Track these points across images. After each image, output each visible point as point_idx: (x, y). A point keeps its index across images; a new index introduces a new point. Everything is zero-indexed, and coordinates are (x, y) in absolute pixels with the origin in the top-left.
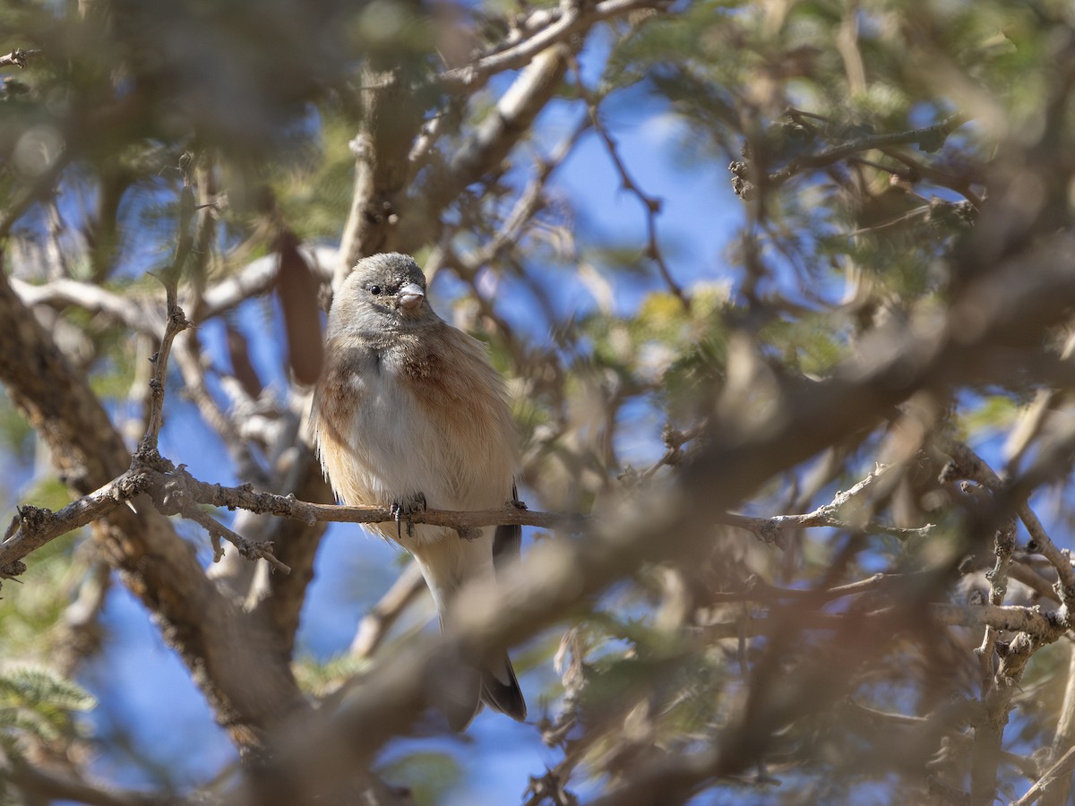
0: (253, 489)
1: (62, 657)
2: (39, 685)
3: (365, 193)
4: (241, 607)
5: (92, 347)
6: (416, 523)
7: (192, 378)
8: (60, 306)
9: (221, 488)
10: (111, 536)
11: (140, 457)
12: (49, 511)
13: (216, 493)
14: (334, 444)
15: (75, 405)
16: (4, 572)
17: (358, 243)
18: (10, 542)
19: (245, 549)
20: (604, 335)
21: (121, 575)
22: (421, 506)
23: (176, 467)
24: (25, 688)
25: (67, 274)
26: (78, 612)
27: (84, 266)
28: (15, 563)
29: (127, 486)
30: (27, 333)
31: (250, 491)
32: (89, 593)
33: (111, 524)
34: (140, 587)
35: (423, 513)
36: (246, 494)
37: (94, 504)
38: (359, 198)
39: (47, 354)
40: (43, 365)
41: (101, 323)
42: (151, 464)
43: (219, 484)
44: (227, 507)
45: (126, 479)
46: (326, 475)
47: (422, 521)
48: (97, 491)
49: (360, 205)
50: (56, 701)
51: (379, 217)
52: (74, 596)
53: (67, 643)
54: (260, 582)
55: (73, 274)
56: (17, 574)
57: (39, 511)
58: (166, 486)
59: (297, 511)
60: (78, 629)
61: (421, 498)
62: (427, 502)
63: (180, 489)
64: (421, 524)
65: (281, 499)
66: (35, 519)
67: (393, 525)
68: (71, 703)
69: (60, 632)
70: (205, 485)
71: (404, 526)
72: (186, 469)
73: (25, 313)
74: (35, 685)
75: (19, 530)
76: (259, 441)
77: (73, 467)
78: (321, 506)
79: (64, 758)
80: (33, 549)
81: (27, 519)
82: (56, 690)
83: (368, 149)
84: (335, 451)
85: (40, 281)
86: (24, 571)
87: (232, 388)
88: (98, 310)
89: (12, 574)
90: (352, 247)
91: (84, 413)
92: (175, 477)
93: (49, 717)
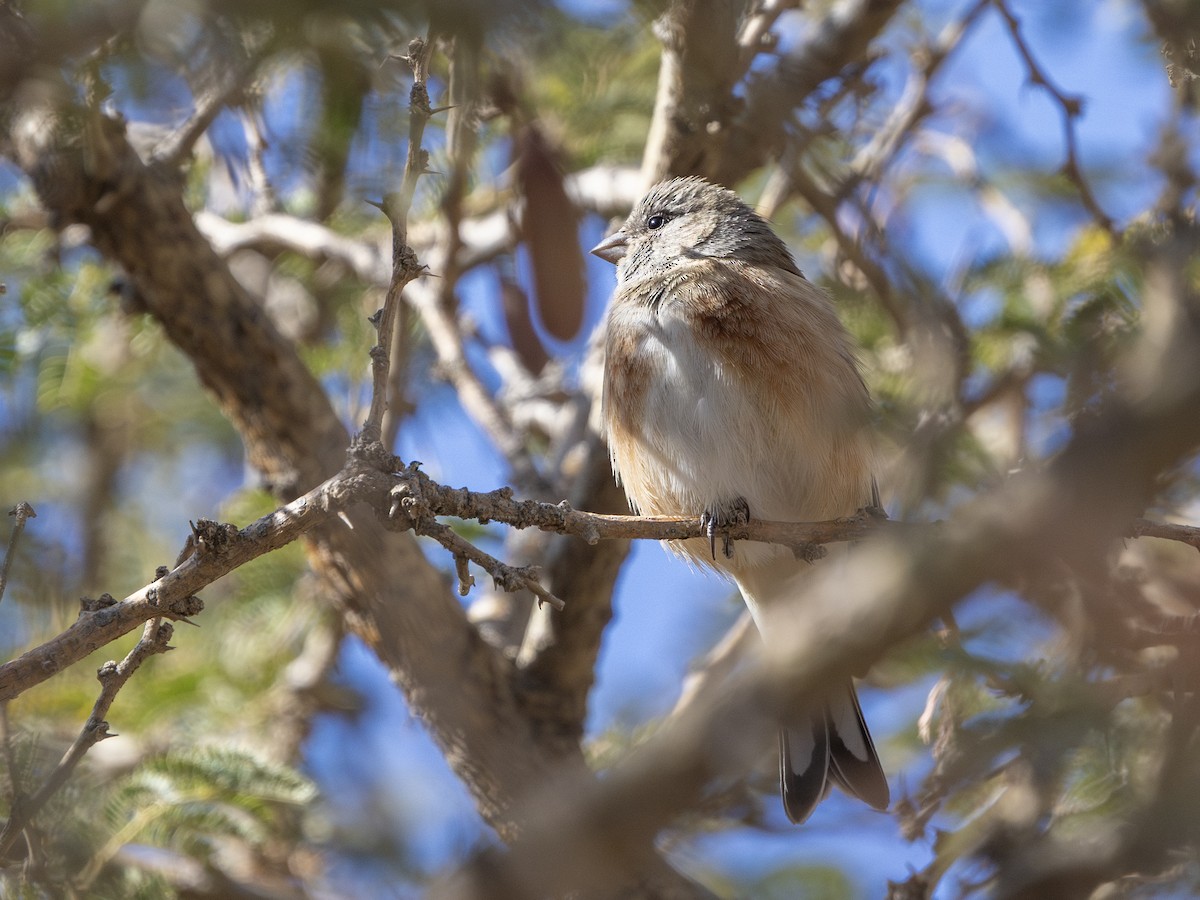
0: (512, 494)
1: (282, 734)
2: (237, 768)
3: (672, 93)
4: (513, 662)
5: (315, 308)
6: (736, 539)
7: (447, 348)
8: (271, 251)
9: (469, 494)
10: (334, 564)
11: (357, 452)
12: (234, 527)
13: (462, 501)
14: (624, 433)
15: (284, 386)
16: (173, 611)
17: (666, 161)
18: (181, 570)
19: (501, 577)
20: (1015, 287)
21: (351, 618)
22: (742, 515)
23: (407, 465)
24: (217, 774)
25: (279, 208)
26: (303, 671)
27: (301, 196)
28: (189, 599)
29: (339, 492)
30: (217, 289)
31: (509, 499)
32: (318, 646)
33: (332, 549)
34: (373, 633)
35: (745, 525)
36: (503, 502)
37: (294, 517)
38: (664, 100)
39: (246, 317)
40: (240, 331)
41: (331, 276)
42: (372, 462)
43: (466, 488)
44: (477, 519)
45: (338, 482)
46: (617, 476)
47: (745, 536)
48: (299, 500)
49: (668, 109)
50: (261, 789)
51: (693, 126)
52: (296, 648)
53: (289, 712)
54: (538, 625)
55: (287, 209)
56: (191, 614)
57: (220, 528)
58: (394, 491)
59: (573, 525)
60: (303, 693)
61: (742, 505)
62: (750, 508)
63: (412, 496)
64: (743, 541)
65: (551, 508)
66: (215, 538)
67: (704, 543)
68: (282, 794)
69: (278, 698)
70: (447, 491)
71: (719, 544)
72: (421, 468)
73: (218, 263)
74: (231, 768)
75: (193, 555)
76: (536, 432)
77: (281, 470)
78: (606, 517)
79: (283, 870)
80: (212, 580)
81: (204, 538)
82: (260, 775)
83: (677, 34)
84: (627, 443)
85: (241, 217)
86: (201, 609)
87: (504, 363)
88: (321, 258)
89: (184, 614)
90: (659, 166)
91: (296, 397)
92: (405, 479)
93: (254, 812)
